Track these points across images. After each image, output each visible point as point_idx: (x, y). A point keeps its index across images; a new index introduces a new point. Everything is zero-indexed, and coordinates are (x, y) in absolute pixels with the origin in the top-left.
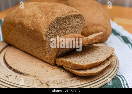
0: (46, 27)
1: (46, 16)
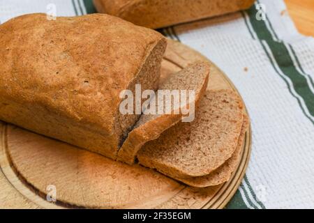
0: (111, 113)
1: (101, 84)
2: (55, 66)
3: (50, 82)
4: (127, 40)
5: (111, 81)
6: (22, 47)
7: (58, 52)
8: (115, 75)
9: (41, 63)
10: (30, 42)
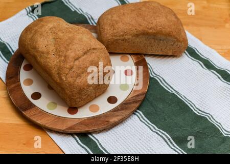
2: (46, 43)
3: (40, 49)
4: (80, 43)
5: (63, 58)
6: (39, 30)
7: (51, 38)
8: (65, 57)
9: (42, 40)
10: (43, 29)
